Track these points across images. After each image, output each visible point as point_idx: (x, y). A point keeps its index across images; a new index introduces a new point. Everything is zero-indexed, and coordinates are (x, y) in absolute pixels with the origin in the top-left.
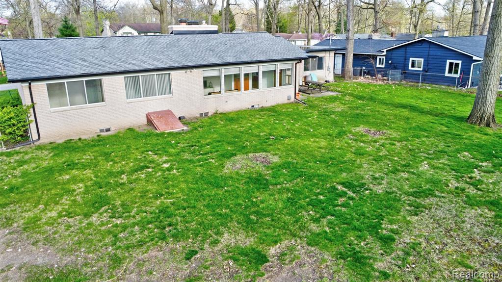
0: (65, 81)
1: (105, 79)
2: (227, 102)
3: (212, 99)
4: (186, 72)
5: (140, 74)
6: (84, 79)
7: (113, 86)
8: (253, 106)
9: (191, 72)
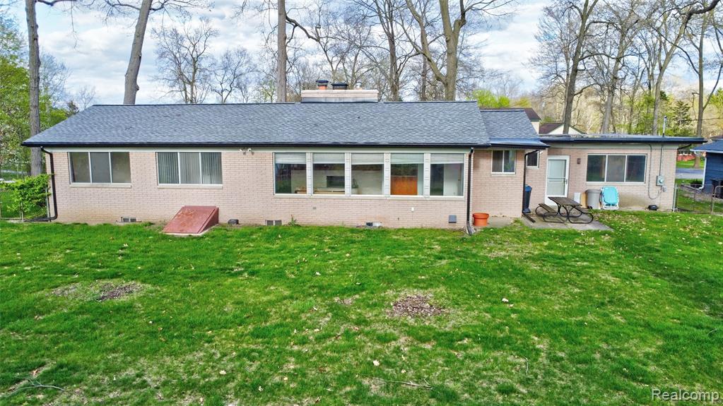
0: (89, 151)
1: (133, 153)
2: (315, 208)
3: (287, 201)
4: (244, 153)
5: (178, 151)
6: (110, 150)
7: (144, 162)
8: (370, 224)
9: (253, 153)
